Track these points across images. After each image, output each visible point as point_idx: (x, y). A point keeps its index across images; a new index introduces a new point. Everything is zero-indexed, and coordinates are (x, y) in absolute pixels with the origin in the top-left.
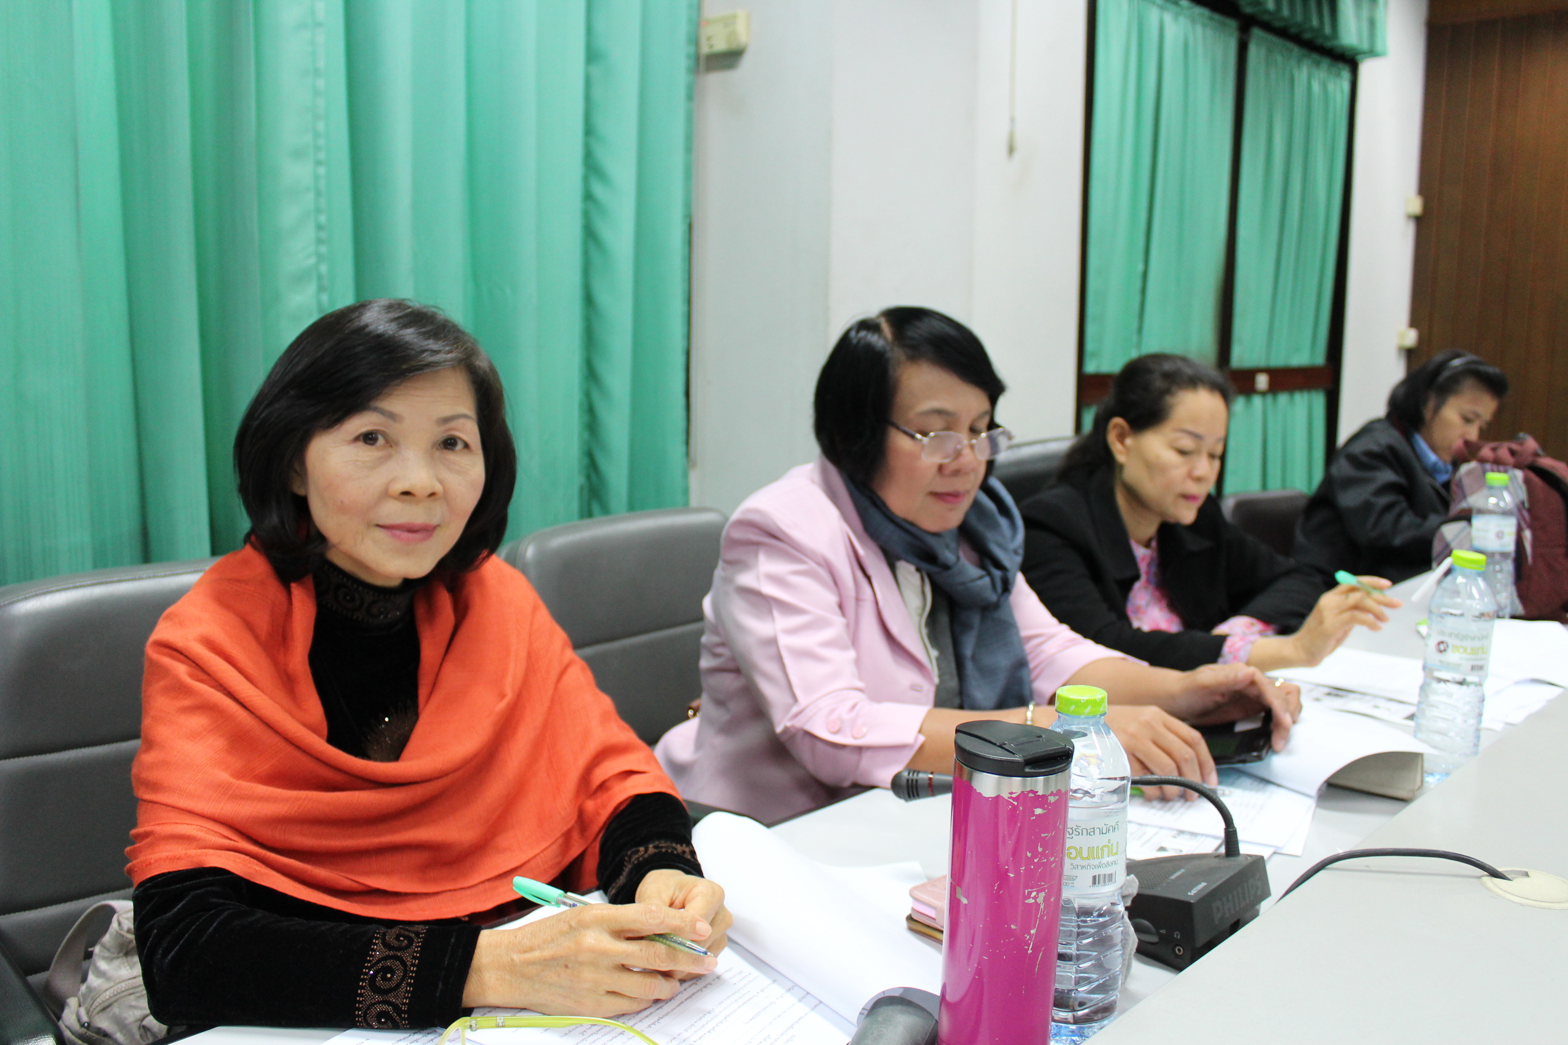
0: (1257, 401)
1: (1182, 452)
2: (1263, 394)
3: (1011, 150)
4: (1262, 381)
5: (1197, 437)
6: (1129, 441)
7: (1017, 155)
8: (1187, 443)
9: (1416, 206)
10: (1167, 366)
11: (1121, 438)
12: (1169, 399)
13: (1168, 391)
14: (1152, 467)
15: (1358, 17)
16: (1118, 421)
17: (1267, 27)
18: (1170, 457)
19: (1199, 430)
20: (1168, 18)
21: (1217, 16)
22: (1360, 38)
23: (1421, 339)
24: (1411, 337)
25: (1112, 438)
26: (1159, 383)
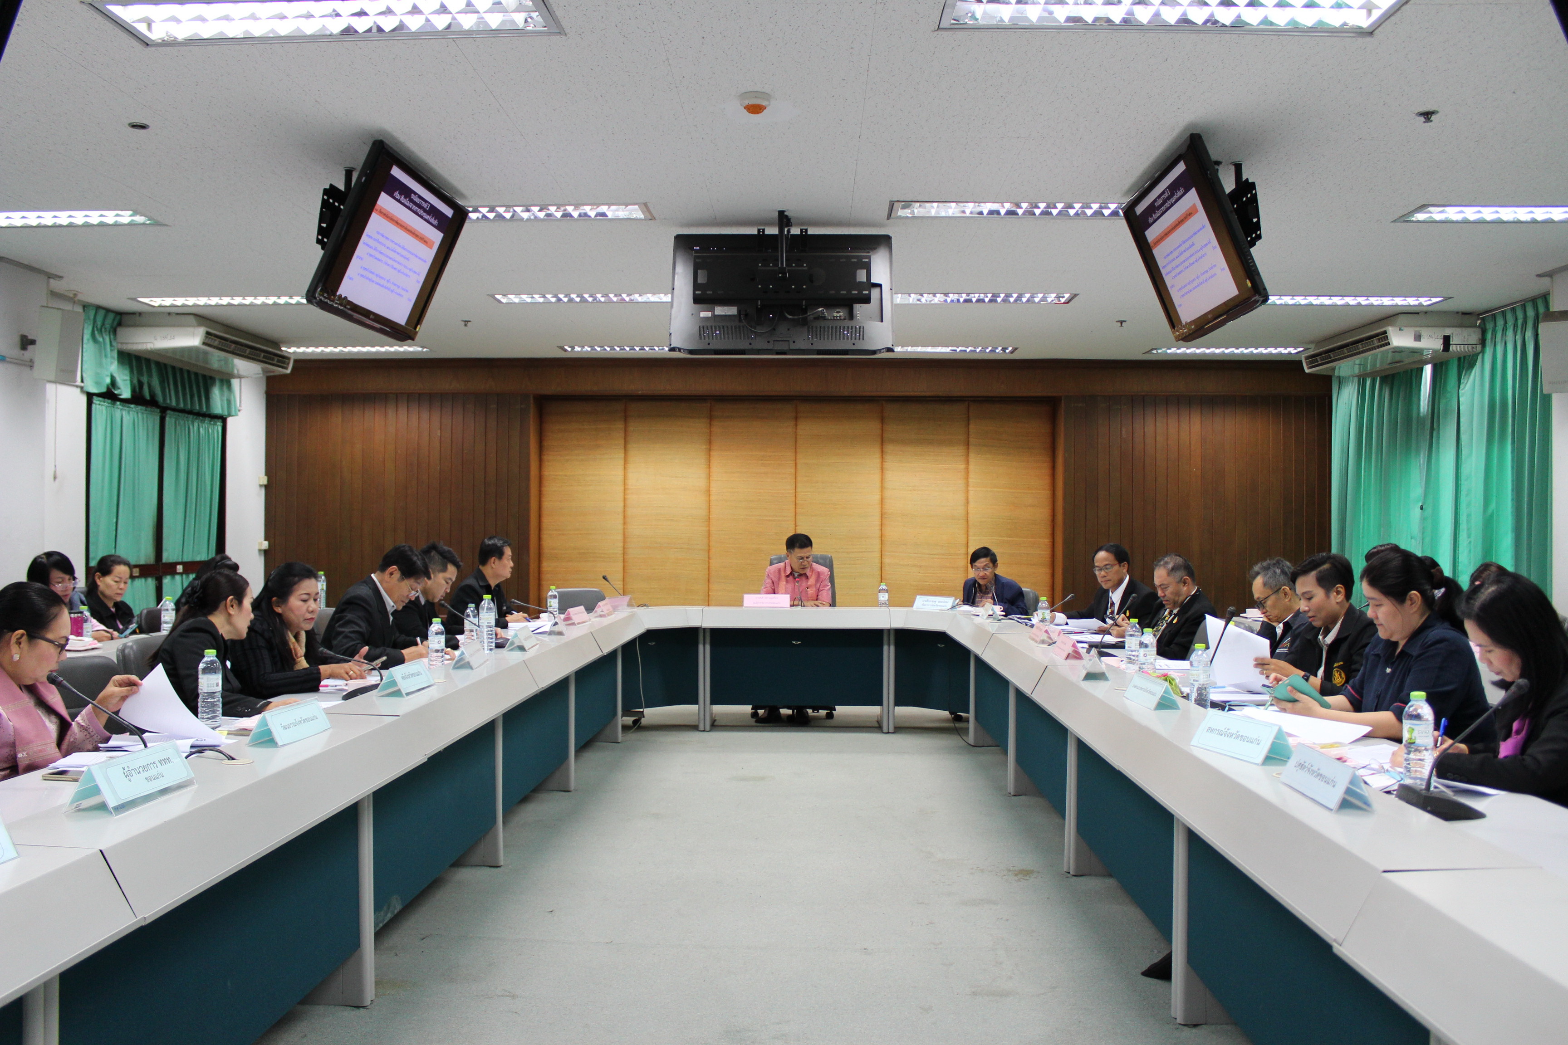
0: (178, 578)
1: (116, 582)
2: (181, 574)
3: (55, 478)
4: (180, 568)
5: (120, 578)
6: (101, 579)
7: (57, 480)
8: (117, 579)
9: (264, 480)
10: (112, 559)
11: (99, 578)
12: (112, 568)
13: (112, 565)
14: (108, 586)
15: (222, 400)
16: (98, 573)
17: (174, 410)
18: (112, 583)
19: (121, 576)
20: (124, 413)
21: (149, 409)
22: (222, 408)
23: (270, 545)
24: (265, 545)
25: (96, 578)
26: (110, 563)
